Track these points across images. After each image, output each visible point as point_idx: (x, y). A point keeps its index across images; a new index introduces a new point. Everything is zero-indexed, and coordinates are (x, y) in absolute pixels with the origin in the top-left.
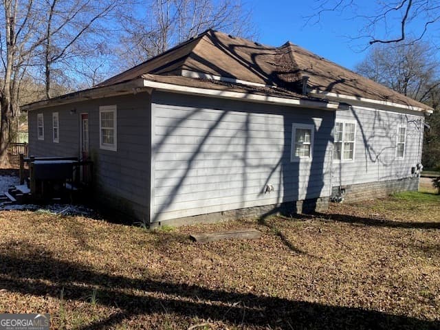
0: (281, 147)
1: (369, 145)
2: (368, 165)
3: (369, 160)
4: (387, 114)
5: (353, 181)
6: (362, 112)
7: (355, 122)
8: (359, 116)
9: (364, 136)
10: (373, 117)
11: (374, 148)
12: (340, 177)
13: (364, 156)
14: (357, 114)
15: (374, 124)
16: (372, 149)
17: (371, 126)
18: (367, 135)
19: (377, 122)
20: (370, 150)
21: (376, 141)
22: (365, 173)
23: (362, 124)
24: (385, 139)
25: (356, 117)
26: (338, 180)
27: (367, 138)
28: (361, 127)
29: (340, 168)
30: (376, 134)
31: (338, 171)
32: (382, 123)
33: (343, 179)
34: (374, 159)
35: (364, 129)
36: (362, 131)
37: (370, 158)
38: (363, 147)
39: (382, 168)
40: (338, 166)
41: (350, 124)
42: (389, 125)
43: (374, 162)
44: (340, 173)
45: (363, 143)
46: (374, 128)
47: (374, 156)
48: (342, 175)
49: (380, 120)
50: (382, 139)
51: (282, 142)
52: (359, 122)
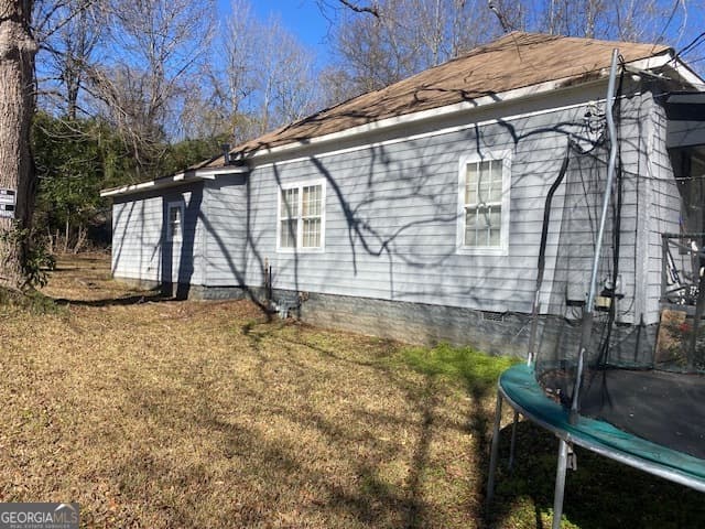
0: (161, 227)
1: (359, 221)
2: (358, 259)
3: (359, 249)
4: (413, 143)
5: (323, 286)
6: (337, 159)
7: (323, 181)
8: (330, 168)
9: (344, 204)
10: (368, 161)
11: (373, 225)
12: (296, 276)
13: (347, 241)
14: (325, 166)
15: (371, 174)
16: (367, 227)
17: (365, 180)
18: (353, 201)
19: (379, 169)
20: (361, 231)
21: (378, 210)
22: (351, 275)
23: (338, 182)
24: (408, 202)
25: (325, 172)
26: (292, 279)
27: (353, 207)
28: (336, 188)
29: (296, 261)
30: (376, 195)
31: (293, 266)
32: (393, 167)
33: (300, 280)
34: (377, 250)
35: (344, 191)
36: (340, 195)
37: (365, 246)
38: (345, 224)
39: (404, 269)
40: (293, 257)
41: (312, 188)
42: (423, 168)
43: (378, 255)
44: (296, 269)
45: (342, 217)
46: (370, 184)
47: (375, 245)
48: (299, 273)
49: (387, 162)
50: (397, 203)
51: (161, 222)
52: (330, 180)
